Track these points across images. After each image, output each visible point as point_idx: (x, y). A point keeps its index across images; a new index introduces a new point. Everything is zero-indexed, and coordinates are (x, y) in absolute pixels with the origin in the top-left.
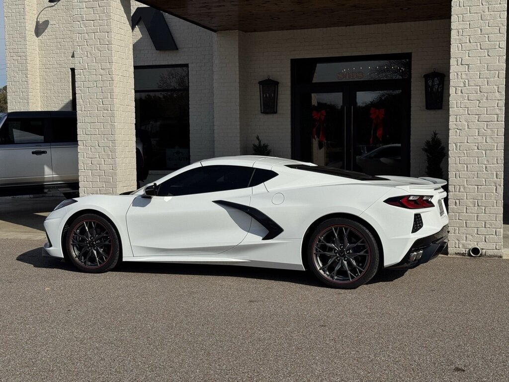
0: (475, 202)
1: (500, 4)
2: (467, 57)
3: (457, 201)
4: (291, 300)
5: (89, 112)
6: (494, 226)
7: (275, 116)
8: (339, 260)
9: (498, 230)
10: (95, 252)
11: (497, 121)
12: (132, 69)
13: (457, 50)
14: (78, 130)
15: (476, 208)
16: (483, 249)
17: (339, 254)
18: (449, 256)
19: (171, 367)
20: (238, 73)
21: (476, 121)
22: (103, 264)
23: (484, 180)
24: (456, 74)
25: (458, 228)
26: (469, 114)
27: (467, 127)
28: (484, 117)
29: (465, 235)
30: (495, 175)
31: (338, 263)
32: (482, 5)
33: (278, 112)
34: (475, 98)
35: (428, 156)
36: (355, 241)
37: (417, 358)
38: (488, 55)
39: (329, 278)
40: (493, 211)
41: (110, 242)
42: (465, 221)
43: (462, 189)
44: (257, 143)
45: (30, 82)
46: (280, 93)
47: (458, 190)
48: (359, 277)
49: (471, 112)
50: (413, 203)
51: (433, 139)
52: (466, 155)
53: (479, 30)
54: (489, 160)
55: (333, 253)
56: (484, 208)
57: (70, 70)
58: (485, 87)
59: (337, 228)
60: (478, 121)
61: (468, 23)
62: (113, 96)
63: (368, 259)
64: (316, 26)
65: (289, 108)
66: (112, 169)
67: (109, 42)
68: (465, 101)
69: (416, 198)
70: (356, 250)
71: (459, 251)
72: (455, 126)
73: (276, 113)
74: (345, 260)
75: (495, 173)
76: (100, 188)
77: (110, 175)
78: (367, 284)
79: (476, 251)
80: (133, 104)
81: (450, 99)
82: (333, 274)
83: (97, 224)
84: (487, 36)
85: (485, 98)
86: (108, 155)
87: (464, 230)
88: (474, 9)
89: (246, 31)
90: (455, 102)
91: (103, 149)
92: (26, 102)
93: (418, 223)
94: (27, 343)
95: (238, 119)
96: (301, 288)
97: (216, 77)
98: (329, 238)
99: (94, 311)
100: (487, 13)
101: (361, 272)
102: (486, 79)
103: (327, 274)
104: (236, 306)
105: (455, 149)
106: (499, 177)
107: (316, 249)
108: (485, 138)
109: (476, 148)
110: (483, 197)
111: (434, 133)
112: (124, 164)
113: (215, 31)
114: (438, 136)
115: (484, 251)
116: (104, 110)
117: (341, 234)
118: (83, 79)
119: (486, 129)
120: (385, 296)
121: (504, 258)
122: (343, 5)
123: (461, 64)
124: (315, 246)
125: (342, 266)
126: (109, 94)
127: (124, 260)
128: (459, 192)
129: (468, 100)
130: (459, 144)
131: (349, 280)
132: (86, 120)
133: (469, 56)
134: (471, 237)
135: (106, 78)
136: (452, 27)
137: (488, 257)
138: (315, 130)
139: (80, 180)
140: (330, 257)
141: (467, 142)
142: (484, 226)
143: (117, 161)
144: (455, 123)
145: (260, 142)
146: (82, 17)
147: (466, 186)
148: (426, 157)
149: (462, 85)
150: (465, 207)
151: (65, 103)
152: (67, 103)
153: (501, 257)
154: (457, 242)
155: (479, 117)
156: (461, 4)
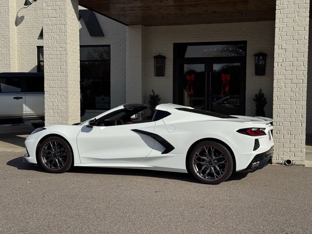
0: (289, 132)
1: (305, 13)
2: (285, 45)
3: (278, 132)
4: (180, 191)
5: (52, 74)
6: (300, 147)
7: (163, 77)
8: (209, 167)
9: (302, 149)
10: (57, 160)
11: (303, 83)
12: (79, 48)
13: (279, 40)
14: (45, 85)
15: (289, 136)
16: (293, 161)
17: (209, 163)
18: (273, 164)
19: (112, 232)
20: (141, 51)
21: (290, 83)
22: (62, 167)
23: (294, 119)
24: (278, 55)
25: (278, 148)
26: (286, 79)
27: (284, 86)
28: (295, 81)
29: (282, 152)
30: (301, 116)
31: (208, 168)
32: (294, 13)
33: (165, 75)
34: (289, 69)
35: (256, 103)
36: (218, 155)
37: (262, 227)
38: (298, 43)
39: (203, 178)
40: (299, 138)
41: (66, 154)
42: (282, 144)
43: (281, 124)
44: (152, 94)
45: (11, 54)
46: (166, 63)
47: (278, 125)
48: (221, 177)
49: (287, 77)
50: (254, 132)
51: (259, 93)
52: (283, 104)
53: (292, 28)
54: (298, 107)
55: (204, 163)
56: (294, 136)
57: (36, 47)
58: (295, 63)
59: (207, 147)
60: (291, 83)
61: (286, 24)
62: (67, 64)
63: (227, 166)
64: (189, 23)
65: (172, 73)
66: (66, 109)
67: (65, 31)
68: (283, 71)
69: (255, 130)
70: (219, 160)
71: (278, 162)
72: (277, 86)
73: (164, 76)
74: (212, 167)
75: (301, 114)
76: (58, 121)
77: (64, 113)
78: (225, 181)
79: (289, 162)
80: (79, 69)
81: (274, 70)
82: (205, 175)
83: (58, 143)
84: (297, 32)
85: (296, 69)
86: (63, 100)
87: (282, 149)
88: (289, 16)
89: (146, 26)
90: (277, 71)
91: (60, 97)
92: (8, 66)
93: (257, 144)
94: (20, 217)
95: (141, 79)
96: (185, 184)
97: (127, 53)
98: (203, 153)
99: (59, 197)
100: (297, 18)
101: (222, 174)
102: (296, 58)
103: (201, 176)
104: (147, 195)
105: (277, 100)
106: (303, 117)
107: (195, 160)
108: (295, 94)
109: (290, 99)
110: (293, 129)
111: (260, 89)
112: (73, 106)
113: (127, 25)
114: (263, 92)
115: (294, 162)
116: (62, 73)
117: (210, 151)
118: (49, 53)
119: (295, 88)
120: (237, 189)
121: (306, 166)
122: (207, 11)
123: (281, 49)
124: (194, 159)
125: (210, 171)
126: (65, 63)
127: (75, 165)
128: (279, 126)
129: (285, 70)
130: (279, 97)
131: (215, 179)
132: (50, 79)
133: (286, 44)
134: (286, 153)
135: (63, 53)
136: (276, 26)
137: (297, 165)
138: (187, 86)
139: (45, 116)
140: (203, 165)
141: (284, 96)
142: (294, 147)
143: (69, 104)
144: (277, 84)
145: (154, 93)
146: (49, 15)
147: (283, 122)
148: (255, 104)
149: (282, 61)
150: (283, 135)
151: (33, 67)
152: (34, 68)
153: (304, 166)
154: (278, 156)
155: (291, 81)
156: (281, 12)
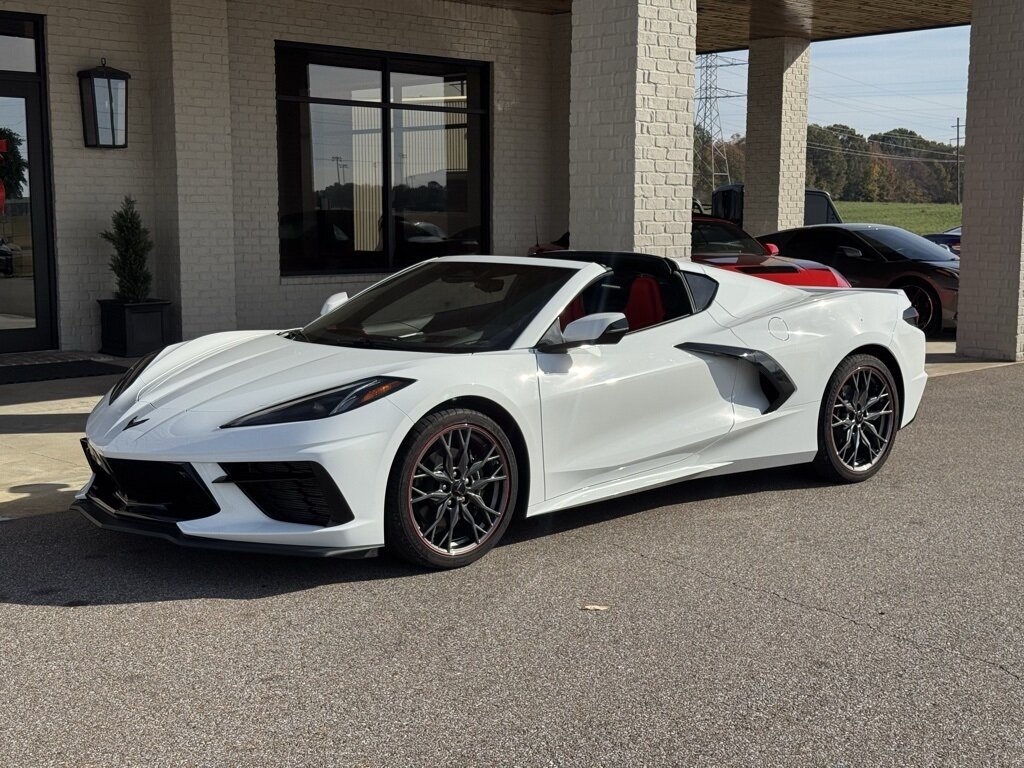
2: (655, 71)
11: (685, 184)
13: (644, 55)
21: (664, 183)
24: (642, 99)
26: (656, 171)
27: (653, 193)
28: (672, 177)
34: (663, 144)
49: (658, 167)
53: (669, 25)
61: (657, 9)
63: (889, 421)
68: (652, 147)
72: (641, 192)
84: (676, 37)
85: (673, 145)
90: (641, 148)
102: (674, 112)
107: (834, 419)
108: (672, 214)
111: (127, 200)
117: (861, 383)
119: (674, 198)
123: (649, 82)
124: (832, 414)
127: (530, 513)
129: (656, 146)
130: (645, 223)
133: (657, 69)
136: (640, 13)
141: (654, 220)
144: (641, 185)
148: (115, 252)
149: (649, 119)
155: (666, 177)
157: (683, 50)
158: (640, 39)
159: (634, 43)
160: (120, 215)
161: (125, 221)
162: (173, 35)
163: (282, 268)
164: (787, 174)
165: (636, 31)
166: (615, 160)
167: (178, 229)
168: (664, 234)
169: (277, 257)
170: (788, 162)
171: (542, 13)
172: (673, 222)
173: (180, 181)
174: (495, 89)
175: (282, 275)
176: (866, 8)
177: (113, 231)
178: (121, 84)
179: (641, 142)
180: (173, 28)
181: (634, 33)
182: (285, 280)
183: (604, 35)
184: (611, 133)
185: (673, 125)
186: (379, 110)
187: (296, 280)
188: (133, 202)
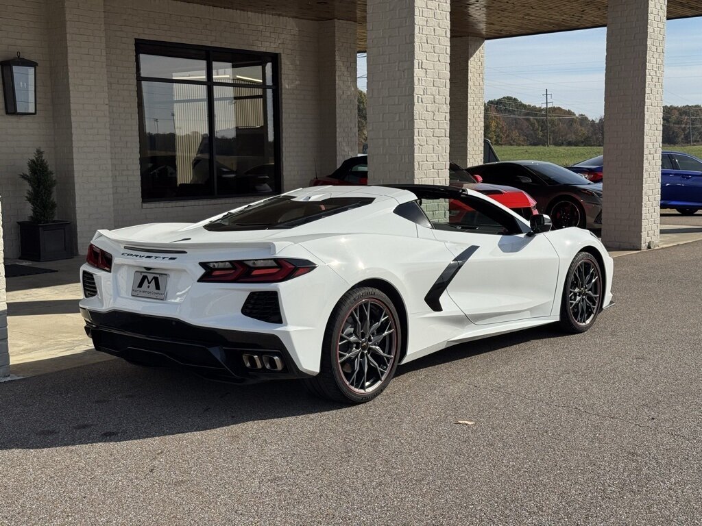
111: (38, 151)
129: (426, 111)
130: (421, 163)
133: (427, 60)
136: (415, 22)
141: (426, 161)
144: (418, 137)
149: (422, 93)
155: (433, 131)
157: (442, 47)
158: (416, 40)
159: (413, 42)
160: (33, 161)
161: (36, 165)
162: (68, 35)
163: (143, 197)
164: (472, 128)
165: (414, 34)
166: (400, 120)
167: (73, 171)
168: (432, 170)
169: (139, 189)
170: (473, 120)
171: (312, 20)
172: (438, 162)
173: (74, 138)
174: (283, 72)
175: (143, 202)
176: (527, 17)
177: (27, 172)
178: (32, 70)
179: (418, 108)
180: (68, 30)
181: (413, 35)
182: (145, 205)
183: (390, 36)
184: (397, 103)
185: (437, 97)
186: (205, 86)
187: (153, 205)
188: (42, 153)
